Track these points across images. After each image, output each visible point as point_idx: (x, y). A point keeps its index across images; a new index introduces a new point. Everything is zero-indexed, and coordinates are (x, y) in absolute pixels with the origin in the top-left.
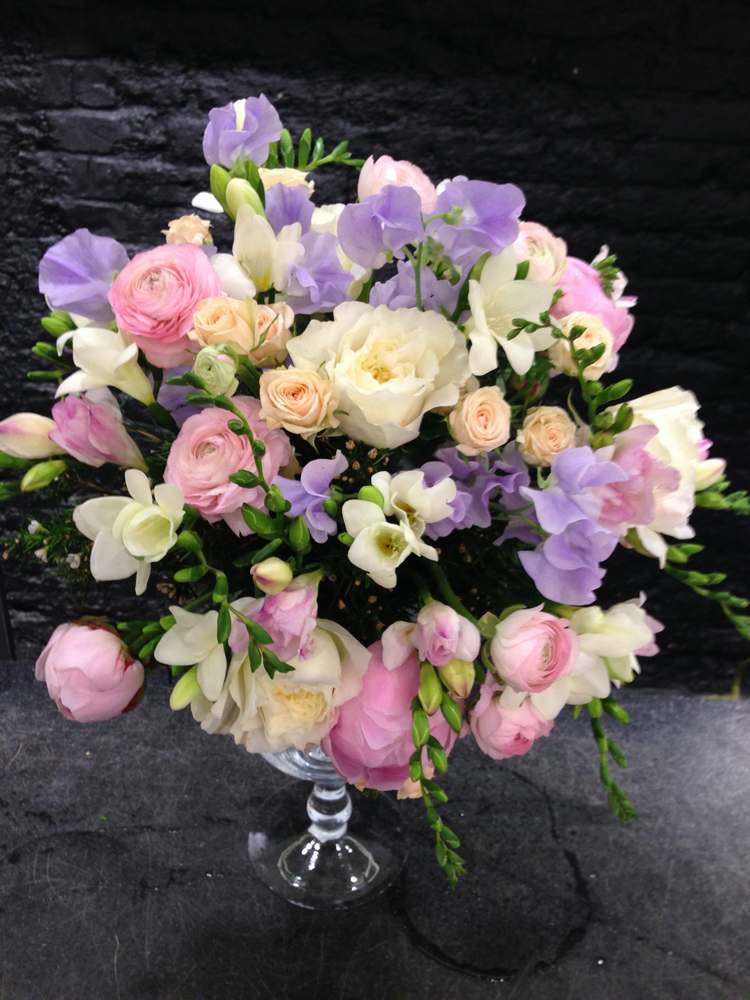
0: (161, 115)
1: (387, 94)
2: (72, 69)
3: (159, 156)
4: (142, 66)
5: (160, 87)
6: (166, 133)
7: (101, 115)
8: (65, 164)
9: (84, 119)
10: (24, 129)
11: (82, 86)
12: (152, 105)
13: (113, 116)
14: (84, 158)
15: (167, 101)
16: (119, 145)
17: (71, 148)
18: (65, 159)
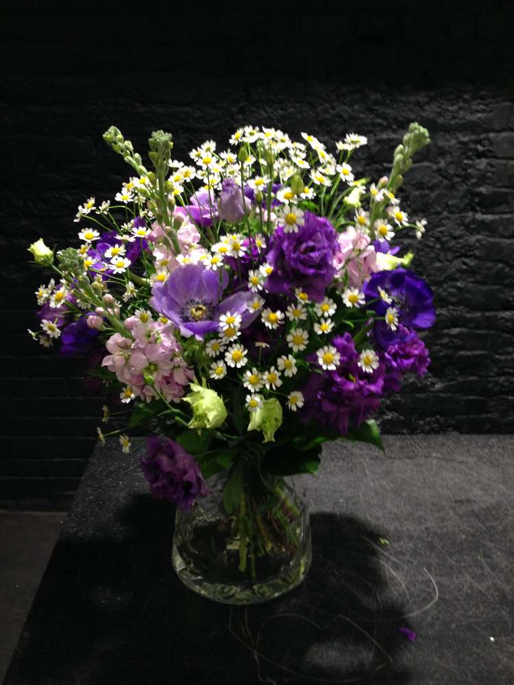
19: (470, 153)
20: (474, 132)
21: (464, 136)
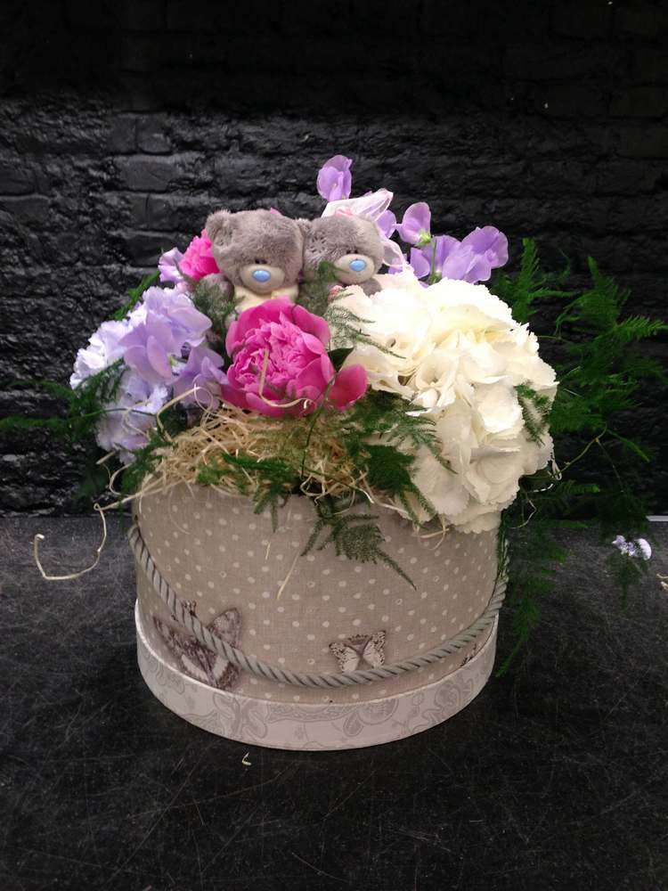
0: (208, 158)
1: (393, 132)
2: (136, 121)
3: (206, 192)
4: (193, 118)
5: (208, 134)
6: (213, 172)
7: (159, 159)
8: (128, 202)
9: (144, 163)
10: (94, 173)
11: (144, 136)
12: (202, 150)
13: (169, 160)
14: (144, 195)
15: (214, 146)
16: (174, 184)
17: (134, 187)
18: (128, 197)
19: (95, 184)
20: (92, 155)
21: (82, 160)
